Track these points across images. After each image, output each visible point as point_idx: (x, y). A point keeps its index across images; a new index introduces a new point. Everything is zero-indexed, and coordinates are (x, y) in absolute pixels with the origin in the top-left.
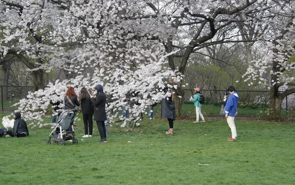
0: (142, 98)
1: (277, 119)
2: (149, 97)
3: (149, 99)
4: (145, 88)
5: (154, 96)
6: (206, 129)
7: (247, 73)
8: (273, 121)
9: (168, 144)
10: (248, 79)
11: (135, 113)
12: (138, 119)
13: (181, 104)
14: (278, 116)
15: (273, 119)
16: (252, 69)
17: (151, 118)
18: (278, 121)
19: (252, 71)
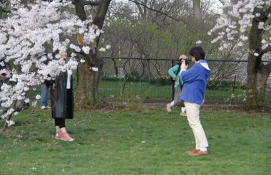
0: (20, 71)
1: (259, 109)
2: (34, 69)
3: (33, 74)
4: (26, 52)
5: (44, 66)
6: (142, 127)
7: (217, 27)
8: (253, 111)
9: (69, 168)
10: (219, 38)
11: (5, 101)
12: (9, 112)
13: (98, 82)
14: (260, 103)
15: (252, 108)
16: (226, 20)
17: (43, 107)
18: (260, 112)
19: (226, 24)
